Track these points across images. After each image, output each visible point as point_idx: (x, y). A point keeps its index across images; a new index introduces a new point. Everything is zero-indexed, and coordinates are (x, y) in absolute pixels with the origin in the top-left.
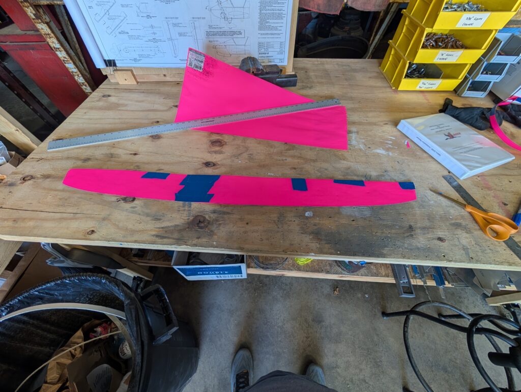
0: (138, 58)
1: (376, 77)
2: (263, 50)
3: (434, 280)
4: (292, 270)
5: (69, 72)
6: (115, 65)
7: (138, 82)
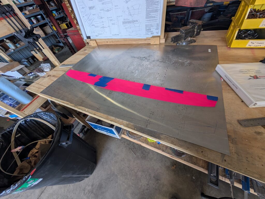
0: (98, 35)
2: (148, 28)
3: (241, 184)
4: (143, 143)
5: (84, 42)
6: (90, 38)
7: (98, 45)
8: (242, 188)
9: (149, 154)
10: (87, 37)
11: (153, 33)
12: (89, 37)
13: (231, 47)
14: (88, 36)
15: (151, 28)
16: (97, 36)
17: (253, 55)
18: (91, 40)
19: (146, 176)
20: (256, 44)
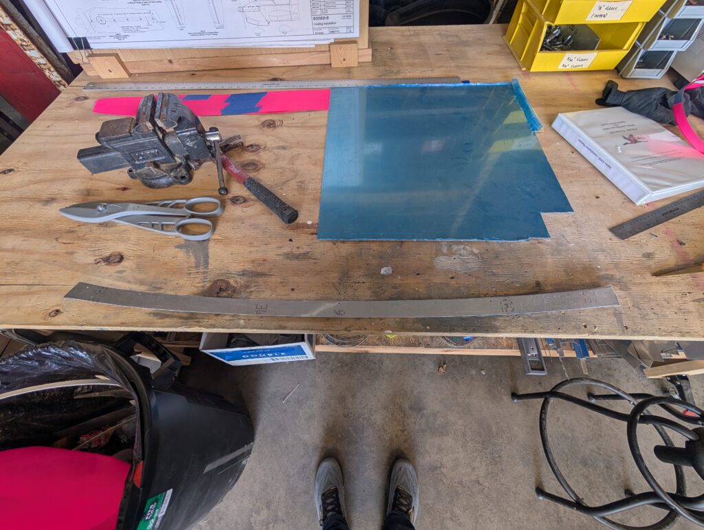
0: (123, 34)
1: (498, 53)
2: (319, 12)
5: (34, 64)
6: (87, 47)
7: (130, 75)
8: (575, 356)
9: (382, 364)
10: (70, 39)
11: (337, 28)
12: (80, 43)
13: (531, 71)
14: (73, 36)
15: (330, 11)
16: (118, 36)
17: (573, 88)
18: (90, 56)
19: (393, 414)
20: (575, 63)
